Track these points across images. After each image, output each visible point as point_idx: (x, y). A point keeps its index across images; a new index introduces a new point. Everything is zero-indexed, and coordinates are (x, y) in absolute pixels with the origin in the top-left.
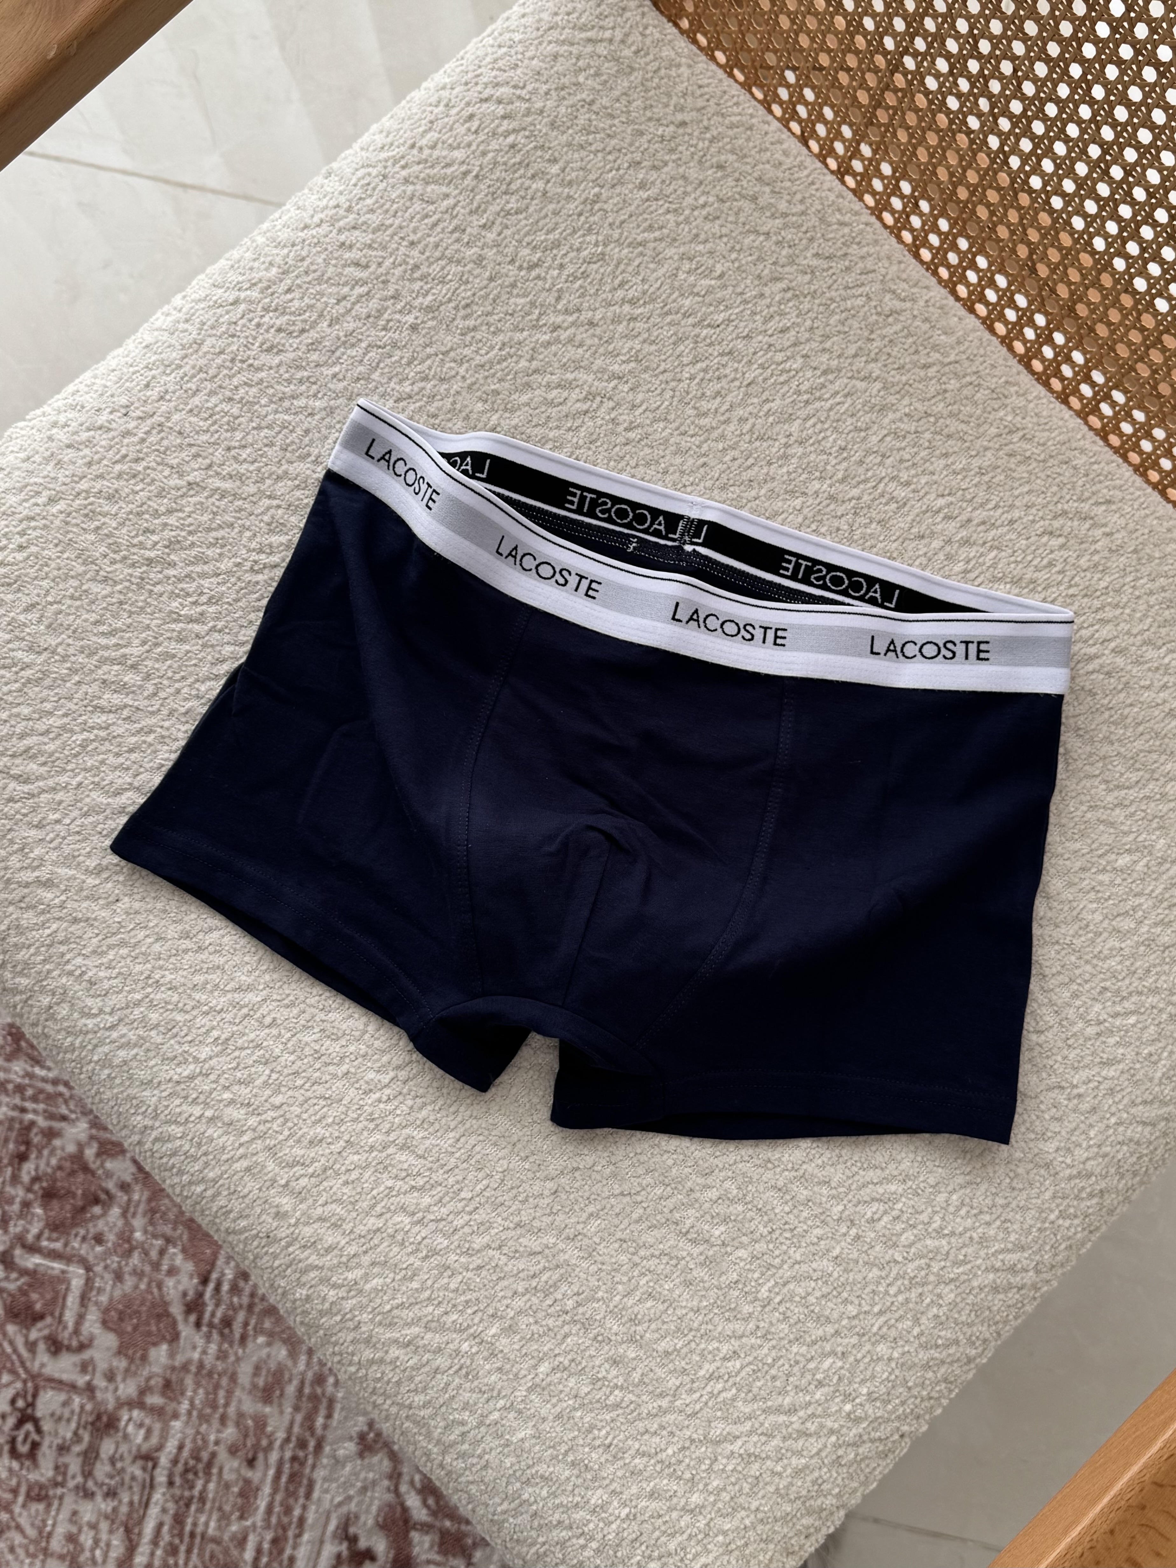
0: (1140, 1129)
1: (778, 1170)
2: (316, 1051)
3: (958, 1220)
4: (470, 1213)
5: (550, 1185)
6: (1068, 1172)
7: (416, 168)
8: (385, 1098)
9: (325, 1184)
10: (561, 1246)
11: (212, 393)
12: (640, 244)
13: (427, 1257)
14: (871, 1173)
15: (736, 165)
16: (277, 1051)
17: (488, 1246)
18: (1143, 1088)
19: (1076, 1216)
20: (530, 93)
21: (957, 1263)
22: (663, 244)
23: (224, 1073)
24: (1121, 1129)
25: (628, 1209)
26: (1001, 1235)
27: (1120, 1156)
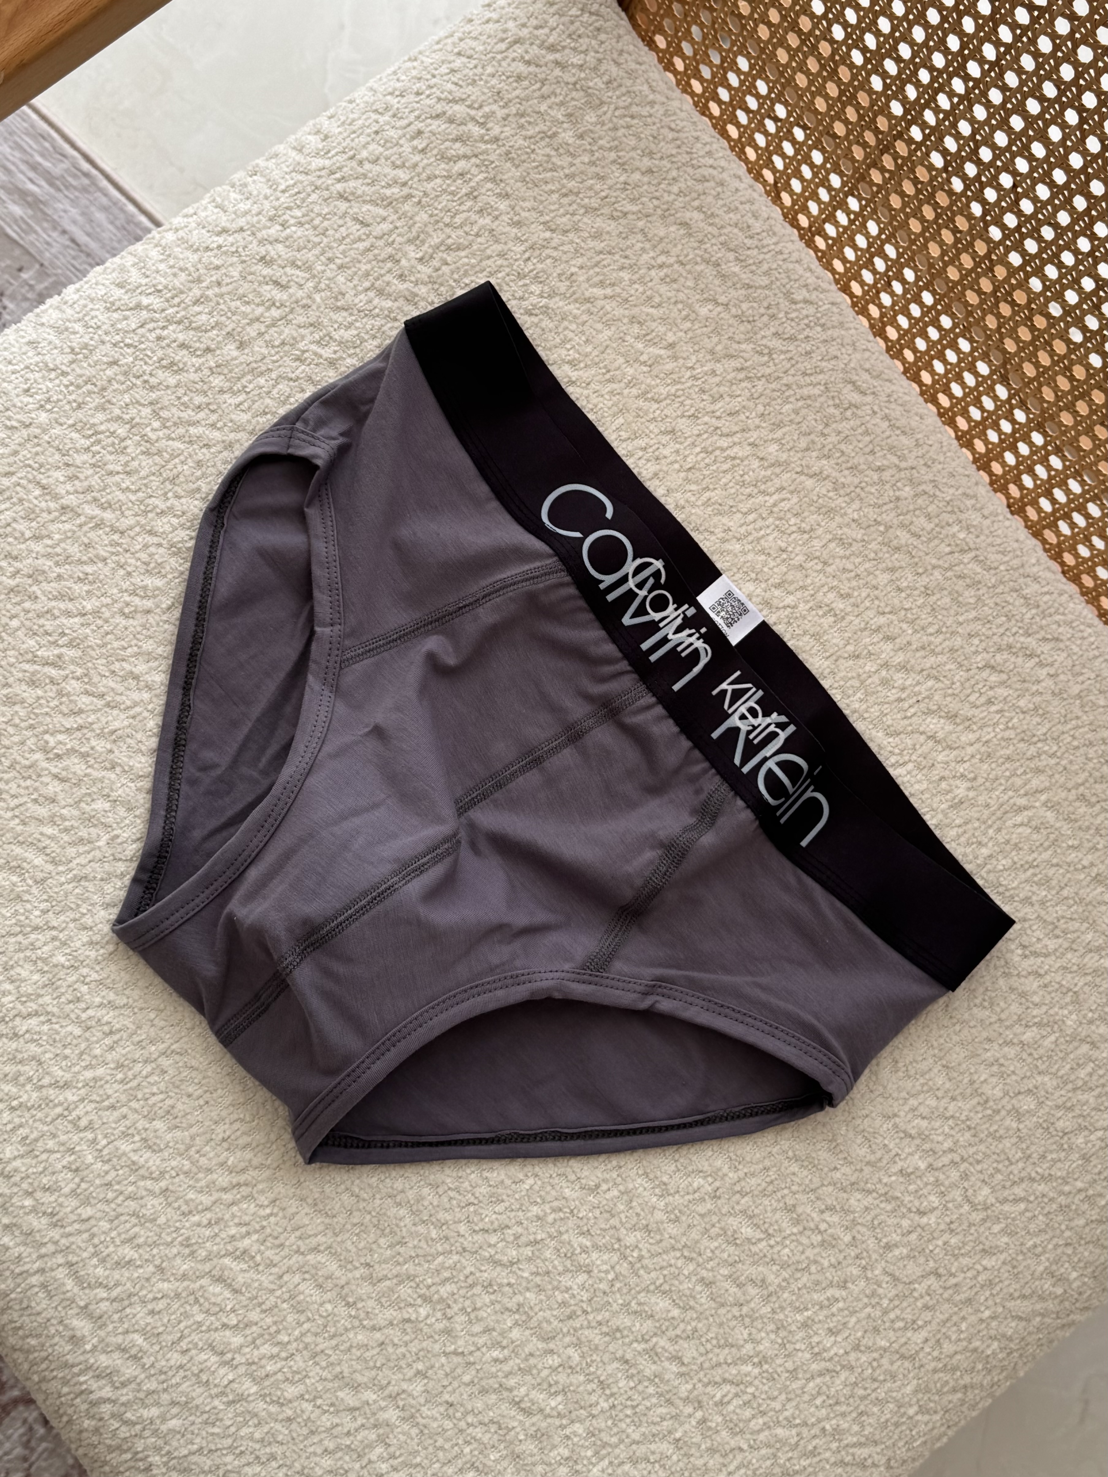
0: (1013, 1324)
1: (627, 1340)
2: (134, 1163)
3: (812, 1409)
4: (286, 1359)
5: (378, 1335)
6: (933, 1364)
7: (352, 184)
8: (205, 1222)
9: (128, 1310)
10: (383, 1404)
11: (96, 409)
12: (588, 300)
13: (233, 1402)
14: (726, 1351)
15: (702, 225)
16: (90, 1159)
17: (302, 1396)
18: (1022, 1282)
19: (935, 1412)
20: (487, 116)
21: (805, 1455)
22: (614, 304)
23: (28, 1177)
24: (994, 1324)
25: (459, 1371)
26: (856, 1428)
27: (989, 1352)
